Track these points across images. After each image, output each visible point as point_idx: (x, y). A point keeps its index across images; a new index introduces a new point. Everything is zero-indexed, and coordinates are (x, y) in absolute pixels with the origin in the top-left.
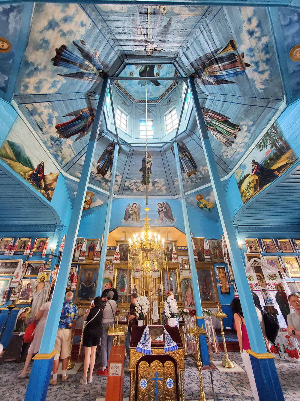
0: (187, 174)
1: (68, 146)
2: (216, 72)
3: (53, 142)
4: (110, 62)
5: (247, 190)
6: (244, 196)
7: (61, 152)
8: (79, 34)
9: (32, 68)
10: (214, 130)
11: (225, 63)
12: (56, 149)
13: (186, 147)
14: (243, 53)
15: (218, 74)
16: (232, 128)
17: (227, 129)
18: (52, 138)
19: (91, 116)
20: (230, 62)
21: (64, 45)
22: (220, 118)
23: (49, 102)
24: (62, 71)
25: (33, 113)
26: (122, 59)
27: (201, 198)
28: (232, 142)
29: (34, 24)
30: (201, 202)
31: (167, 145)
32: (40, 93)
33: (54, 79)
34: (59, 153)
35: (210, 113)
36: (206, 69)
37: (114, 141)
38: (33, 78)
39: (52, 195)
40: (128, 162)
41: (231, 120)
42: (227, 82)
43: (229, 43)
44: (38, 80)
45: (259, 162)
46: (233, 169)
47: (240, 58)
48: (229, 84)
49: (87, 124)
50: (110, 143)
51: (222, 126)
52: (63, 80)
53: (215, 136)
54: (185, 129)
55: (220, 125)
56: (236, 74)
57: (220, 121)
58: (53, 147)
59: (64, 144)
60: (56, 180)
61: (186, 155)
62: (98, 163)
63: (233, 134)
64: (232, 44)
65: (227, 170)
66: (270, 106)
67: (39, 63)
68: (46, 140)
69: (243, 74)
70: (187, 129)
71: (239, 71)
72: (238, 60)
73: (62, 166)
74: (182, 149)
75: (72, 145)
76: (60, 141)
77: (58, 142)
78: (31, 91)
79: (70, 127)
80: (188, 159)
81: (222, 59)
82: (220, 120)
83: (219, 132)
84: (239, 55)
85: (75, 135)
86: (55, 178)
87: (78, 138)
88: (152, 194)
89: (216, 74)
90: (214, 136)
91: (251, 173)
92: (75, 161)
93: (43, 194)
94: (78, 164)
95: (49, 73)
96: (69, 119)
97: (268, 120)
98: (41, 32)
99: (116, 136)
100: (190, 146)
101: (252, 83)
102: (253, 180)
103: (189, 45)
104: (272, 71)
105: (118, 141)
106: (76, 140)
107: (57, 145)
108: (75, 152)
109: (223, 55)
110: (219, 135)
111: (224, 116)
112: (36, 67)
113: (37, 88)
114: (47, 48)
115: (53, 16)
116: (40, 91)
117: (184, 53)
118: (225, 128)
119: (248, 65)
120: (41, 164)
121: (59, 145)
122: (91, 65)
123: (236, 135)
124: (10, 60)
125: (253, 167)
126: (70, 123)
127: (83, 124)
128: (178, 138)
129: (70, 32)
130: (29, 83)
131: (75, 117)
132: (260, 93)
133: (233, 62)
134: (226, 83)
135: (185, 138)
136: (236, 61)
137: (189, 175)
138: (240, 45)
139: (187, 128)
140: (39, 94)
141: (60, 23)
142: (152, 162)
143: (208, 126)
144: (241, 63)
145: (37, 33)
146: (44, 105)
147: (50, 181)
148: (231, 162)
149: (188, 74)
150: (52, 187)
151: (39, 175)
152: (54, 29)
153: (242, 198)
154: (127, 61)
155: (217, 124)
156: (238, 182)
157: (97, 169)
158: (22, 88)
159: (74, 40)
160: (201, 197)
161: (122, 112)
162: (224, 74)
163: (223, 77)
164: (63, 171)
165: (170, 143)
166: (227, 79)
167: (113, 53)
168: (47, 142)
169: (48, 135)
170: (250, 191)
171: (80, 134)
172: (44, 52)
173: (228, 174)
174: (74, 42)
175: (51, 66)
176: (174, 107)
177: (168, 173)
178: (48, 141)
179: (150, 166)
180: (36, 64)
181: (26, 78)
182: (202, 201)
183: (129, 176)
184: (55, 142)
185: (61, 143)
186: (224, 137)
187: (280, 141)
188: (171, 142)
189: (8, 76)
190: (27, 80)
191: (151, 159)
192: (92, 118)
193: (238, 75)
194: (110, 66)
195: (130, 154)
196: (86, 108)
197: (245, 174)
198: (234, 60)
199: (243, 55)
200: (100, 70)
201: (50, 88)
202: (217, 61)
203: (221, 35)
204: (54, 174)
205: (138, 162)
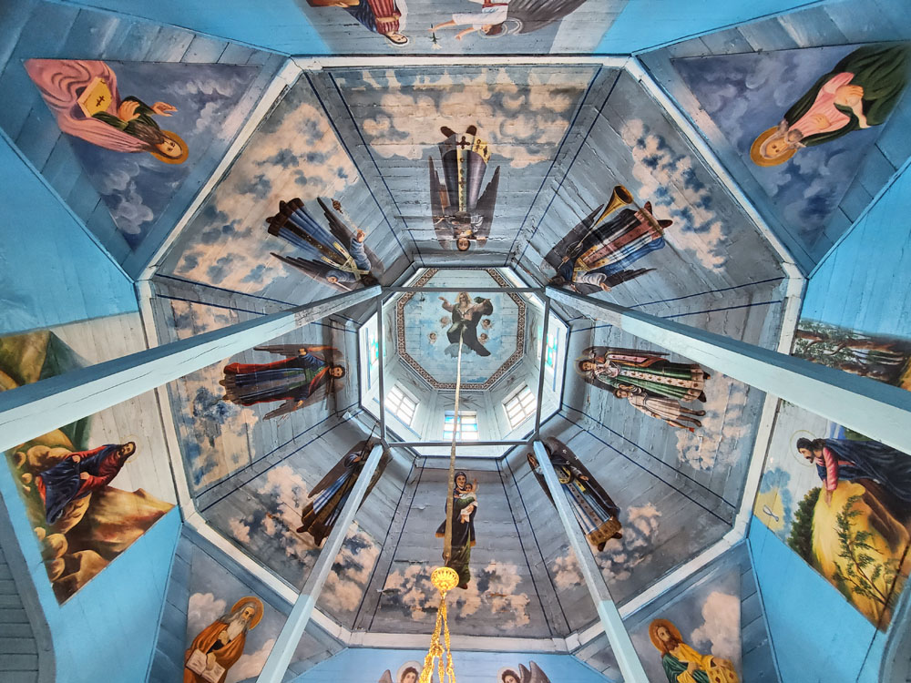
0: (593, 539)
1: (239, 429)
2: (601, 261)
3: (200, 407)
4: (387, 258)
5: (848, 553)
6: (857, 589)
7: (212, 443)
8: (333, 189)
9: (218, 225)
10: (636, 394)
11: (617, 234)
12: (201, 429)
13: (570, 453)
14: (649, 203)
15: (607, 262)
16: (681, 376)
17: (670, 381)
18: (202, 396)
19: (326, 365)
20: (625, 228)
21: (298, 199)
22: (640, 360)
23: (233, 309)
24: (282, 249)
25: (184, 322)
26: (410, 257)
27: (674, 641)
28: (697, 414)
29: (252, 148)
30: (676, 660)
31: (520, 449)
32: (220, 286)
33: (260, 262)
34: (206, 444)
35: (611, 356)
36: (579, 260)
37: (374, 435)
38: (216, 246)
39: (89, 576)
40: (405, 502)
41: (671, 356)
42: (631, 275)
43: (613, 194)
44: (225, 255)
45: (827, 437)
46: (740, 500)
47: (645, 215)
48: (640, 278)
49: (313, 381)
50: (362, 442)
51: (655, 378)
52: (281, 270)
53: (644, 408)
54: (558, 407)
55: (646, 376)
56: (646, 249)
57: (645, 368)
58: (193, 421)
59: (230, 419)
60: (145, 523)
61: (573, 476)
62: (310, 496)
63: (693, 390)
64: (621, 193)
65: (722, 512)
66: (757, 299)
67: (238, 218)
68: (184, 395)
69: (662, 244)
70: (563, 406)
71: (650, 241)
72: (641, 220)
73: (196, 488)
74: (562, 459)
75: (252, 426)
76: (221, 407)
77: (214, 410)
78: (200, 275)
79: (263, 378)
80: (582, 489)
81: (607, 229)
82: (642, 365)
83: (651, 395)
84: (641, 211)
85: (271, 403)
86: (146, 514)
87: (276, 413)
88: (478, 630)
89: (602, 265)
90: (640, 409)
91: (819, 483)
92: (243, 478)
93: (49, 555)
94: (249, 490)
95: (254, 246)
96: (268, 359)
97: (772, 332)
98: (260, 164)
99: (379, 423)
100: (581, 446)
101: (689, 259)
102: (849, 505)
103: (536, 225)
104: (727, 218)
105: (383, 436)
106: (268, 416)
107: (210, 417)
108: (253, 452)
109: (607, 219)
110: (651, 403)
111: (650, 352)
112: (228, 224)
113: (217, 272)
114: (263, 195)
115: (290, 145)
116: (221, 281)
117: (529, 242)
118: (664, 380)
119: (666, 223)
120: (120, 448)
121: (214, 419)
122: (346, 254)
123: (702, 393)
124: (175, 181)
125: (816, 461)
126: (268, 367)
127: (301, 378)
128: (542, 429)
129: (317, 181)
130: (201, 254)
131: (284, 358)
132: (717, 276)
133: (632, 227)
134: (629, 279)
135: (562, 428)
136: (638, 223)
137: (600, 541)
138: (636, 190)
139: (562, 403)
140: (216, 286)
141: (300, 160)
142: (476, 504)
143: (617, 386)
144: (651, 223)
145: (253, 163)
146: (219, 314)
147: (117, 514)
148: (722, 478)
149: (543, 281)
150: (114, 540)
151: (86, 476)
152: (285, 166)
153: (850, 599)
154: (418, 261)
155: (638, 375)
156: (789, 536)
157: (305, 512)
158: (182, 262)
159: (321, 196)
160: (668, 632)
161: (405, 395)
162: (619, 259)
163: (619, 266)
164: (189, 507)
165: (524, 443)
166: (628, 268)
167: (394, 243)
168: (184, 404)
169: (197, 383)
170: (869, 553)
171: (284, 401)
172: (256, 200)
173: (731, 526)
174: (319, 199)
175: (261, 233)
176: (523, 384)
177: (529, 542)
178: (188, 400)
179: (472, 516)
180: (231, 220)
181: (198, 243)
182: (680, 654)
183: (402, 554)
184: (205, 409)
185: (222, 413)
186: (671, 405)
187: (853, 349)
188: (527, 440)
189: (155, 212)
190: (200, 247)
191: (472, 495)
192: (327, 372)
193: (652, 250)
194: (386, 266)
195: (411, 478)
196: (319, 346)
197: (800, 495)
198: (633, 222)
199: (649, 206)
200: (365, 269)
201: (246, 280)
202: (598, 236)
203: (594, 184)
204: (152, 502)
205: (435, 503)
